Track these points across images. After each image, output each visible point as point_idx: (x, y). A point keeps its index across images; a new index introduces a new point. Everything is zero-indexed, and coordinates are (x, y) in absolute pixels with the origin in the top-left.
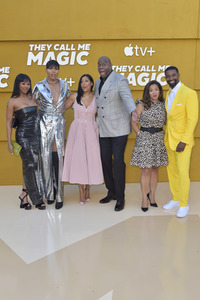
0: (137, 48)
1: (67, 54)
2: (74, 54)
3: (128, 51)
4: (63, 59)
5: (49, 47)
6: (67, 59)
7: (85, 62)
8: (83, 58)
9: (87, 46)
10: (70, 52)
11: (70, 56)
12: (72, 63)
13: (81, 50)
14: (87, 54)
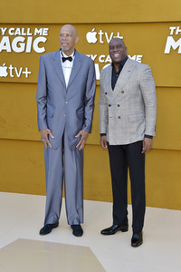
0: (101, 33)
1: (23, 39)
3: (91, 37)
4: (18, 46)
5: (3, 31)
6: (23, 45)
7: (42, 50)
8: (40, 45)
10: (26, 37)
11: (25, 41)
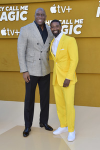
0: (59, 7)
2: (18, 13)
3: (53, 10)
5: (3, 9)
8: (24, 16)
9: (26, 7)
10: (16, 11)
12: (17, 19)
13: (22, 10)
14: (26, 13)
